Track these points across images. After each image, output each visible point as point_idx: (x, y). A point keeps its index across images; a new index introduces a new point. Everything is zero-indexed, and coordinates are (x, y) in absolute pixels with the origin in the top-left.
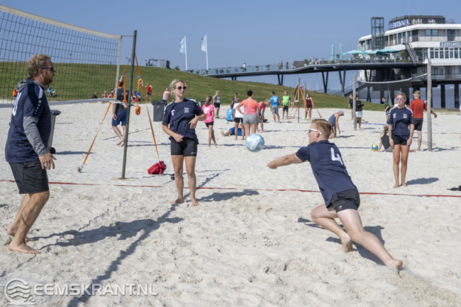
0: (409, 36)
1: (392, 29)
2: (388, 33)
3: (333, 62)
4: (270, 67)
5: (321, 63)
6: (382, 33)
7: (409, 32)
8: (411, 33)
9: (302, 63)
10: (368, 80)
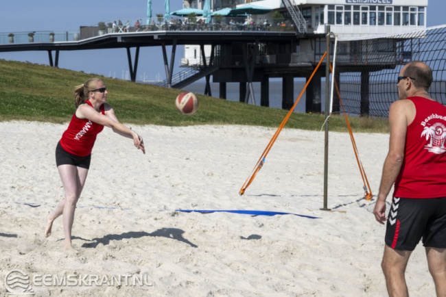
3: (153, 28)
4: (35, 37)
5: (131, 29)
9: (93, 30)
10: (208, 62)
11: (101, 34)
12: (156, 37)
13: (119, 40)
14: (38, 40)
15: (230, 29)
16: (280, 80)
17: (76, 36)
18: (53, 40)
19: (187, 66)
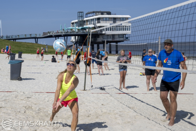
0: (96, 20)
1: (88, 17)
2: (85, 19)
3: (62, 33)
4: (32, 35)
5: (56, 33)
6: (83, 19)
7: (95, 19)
8: (97, 20)
9: (47, 33)
10: (77, 41)
11: (49, 34)
12: (62, 35)
13: (53, 36)
14: (32, 36)
15: (81, 33)
16: (96, 45)
17: (42, 35)
18: (36, 36)
19: (72, 41)
